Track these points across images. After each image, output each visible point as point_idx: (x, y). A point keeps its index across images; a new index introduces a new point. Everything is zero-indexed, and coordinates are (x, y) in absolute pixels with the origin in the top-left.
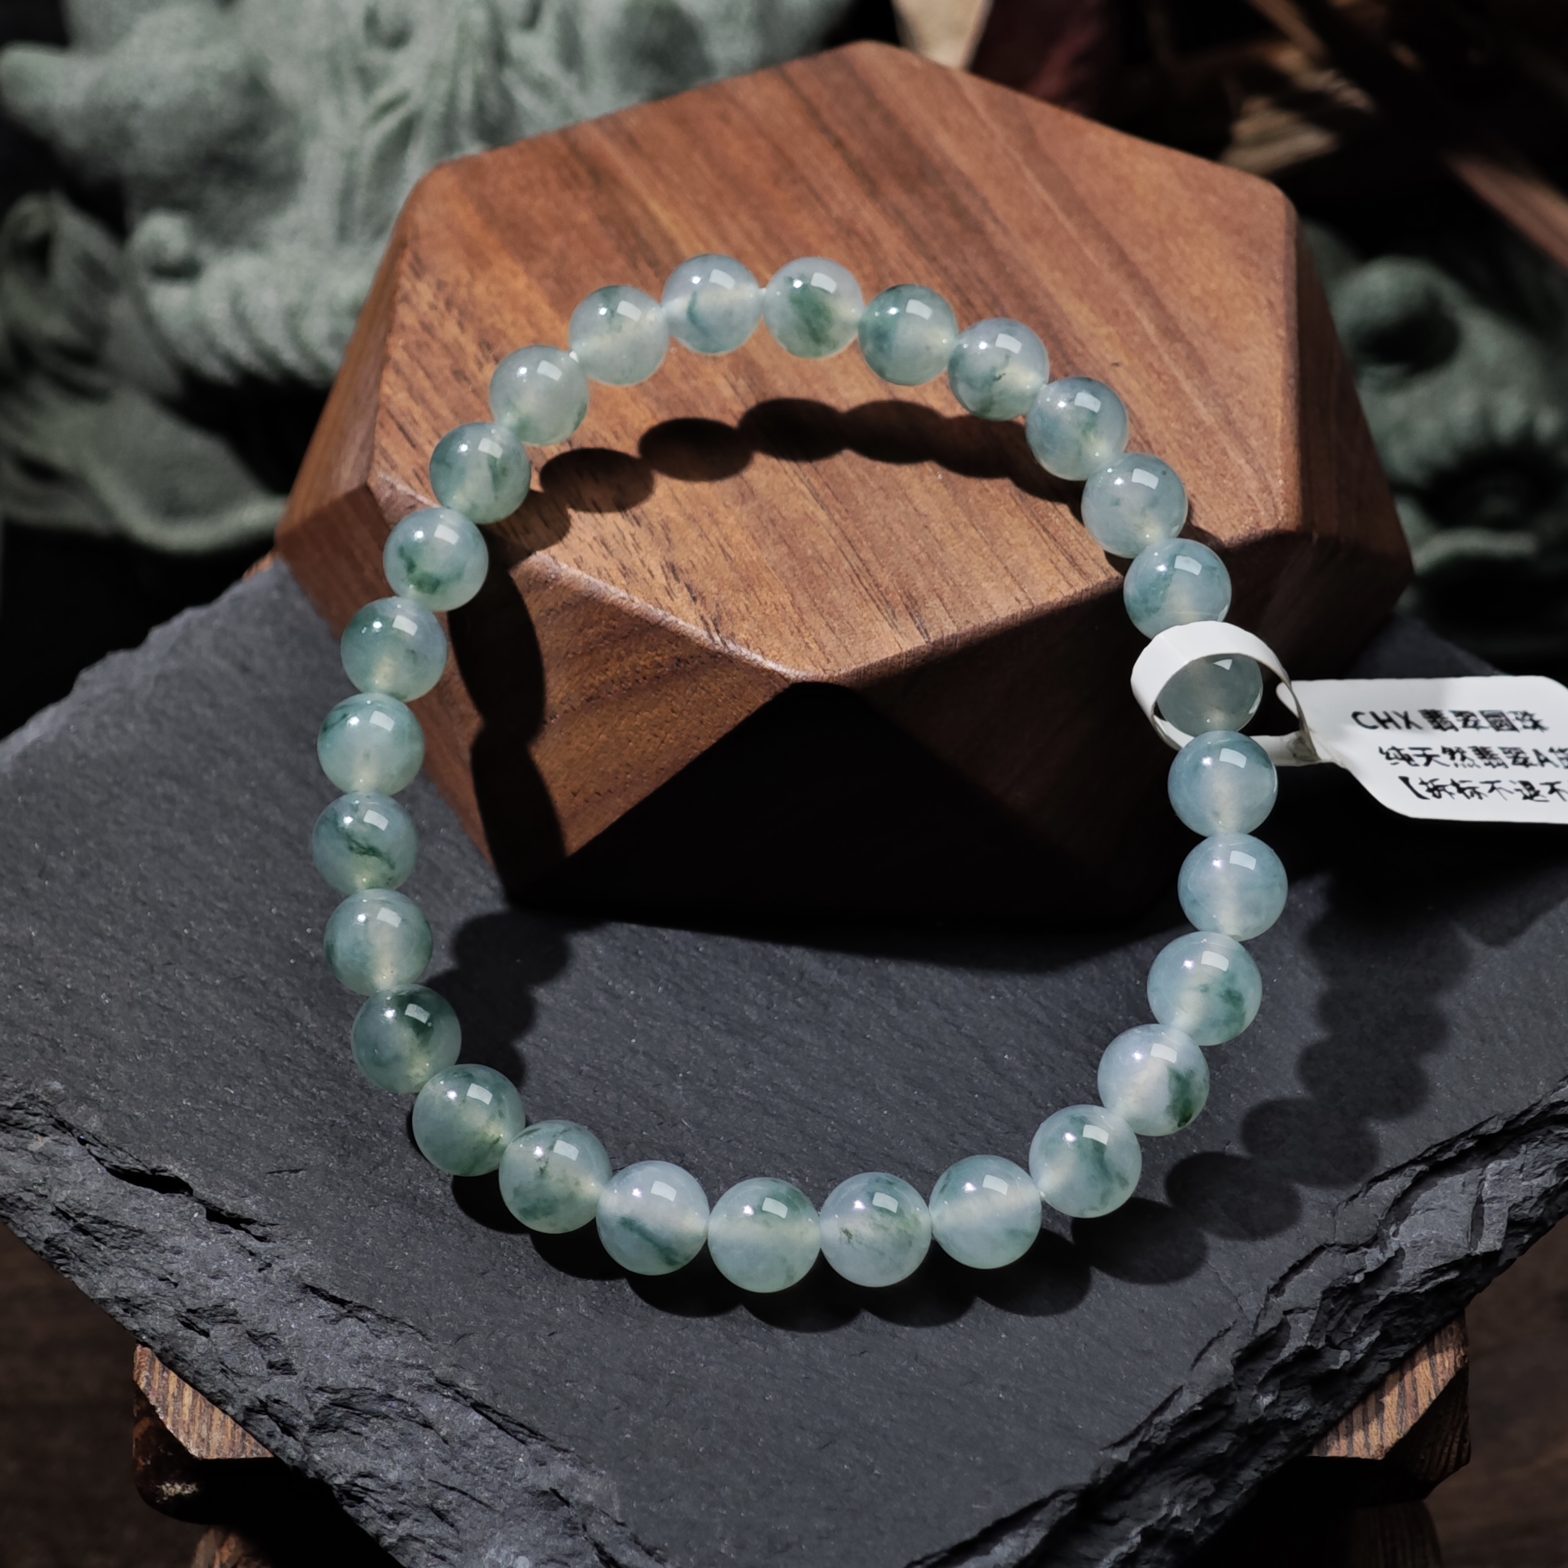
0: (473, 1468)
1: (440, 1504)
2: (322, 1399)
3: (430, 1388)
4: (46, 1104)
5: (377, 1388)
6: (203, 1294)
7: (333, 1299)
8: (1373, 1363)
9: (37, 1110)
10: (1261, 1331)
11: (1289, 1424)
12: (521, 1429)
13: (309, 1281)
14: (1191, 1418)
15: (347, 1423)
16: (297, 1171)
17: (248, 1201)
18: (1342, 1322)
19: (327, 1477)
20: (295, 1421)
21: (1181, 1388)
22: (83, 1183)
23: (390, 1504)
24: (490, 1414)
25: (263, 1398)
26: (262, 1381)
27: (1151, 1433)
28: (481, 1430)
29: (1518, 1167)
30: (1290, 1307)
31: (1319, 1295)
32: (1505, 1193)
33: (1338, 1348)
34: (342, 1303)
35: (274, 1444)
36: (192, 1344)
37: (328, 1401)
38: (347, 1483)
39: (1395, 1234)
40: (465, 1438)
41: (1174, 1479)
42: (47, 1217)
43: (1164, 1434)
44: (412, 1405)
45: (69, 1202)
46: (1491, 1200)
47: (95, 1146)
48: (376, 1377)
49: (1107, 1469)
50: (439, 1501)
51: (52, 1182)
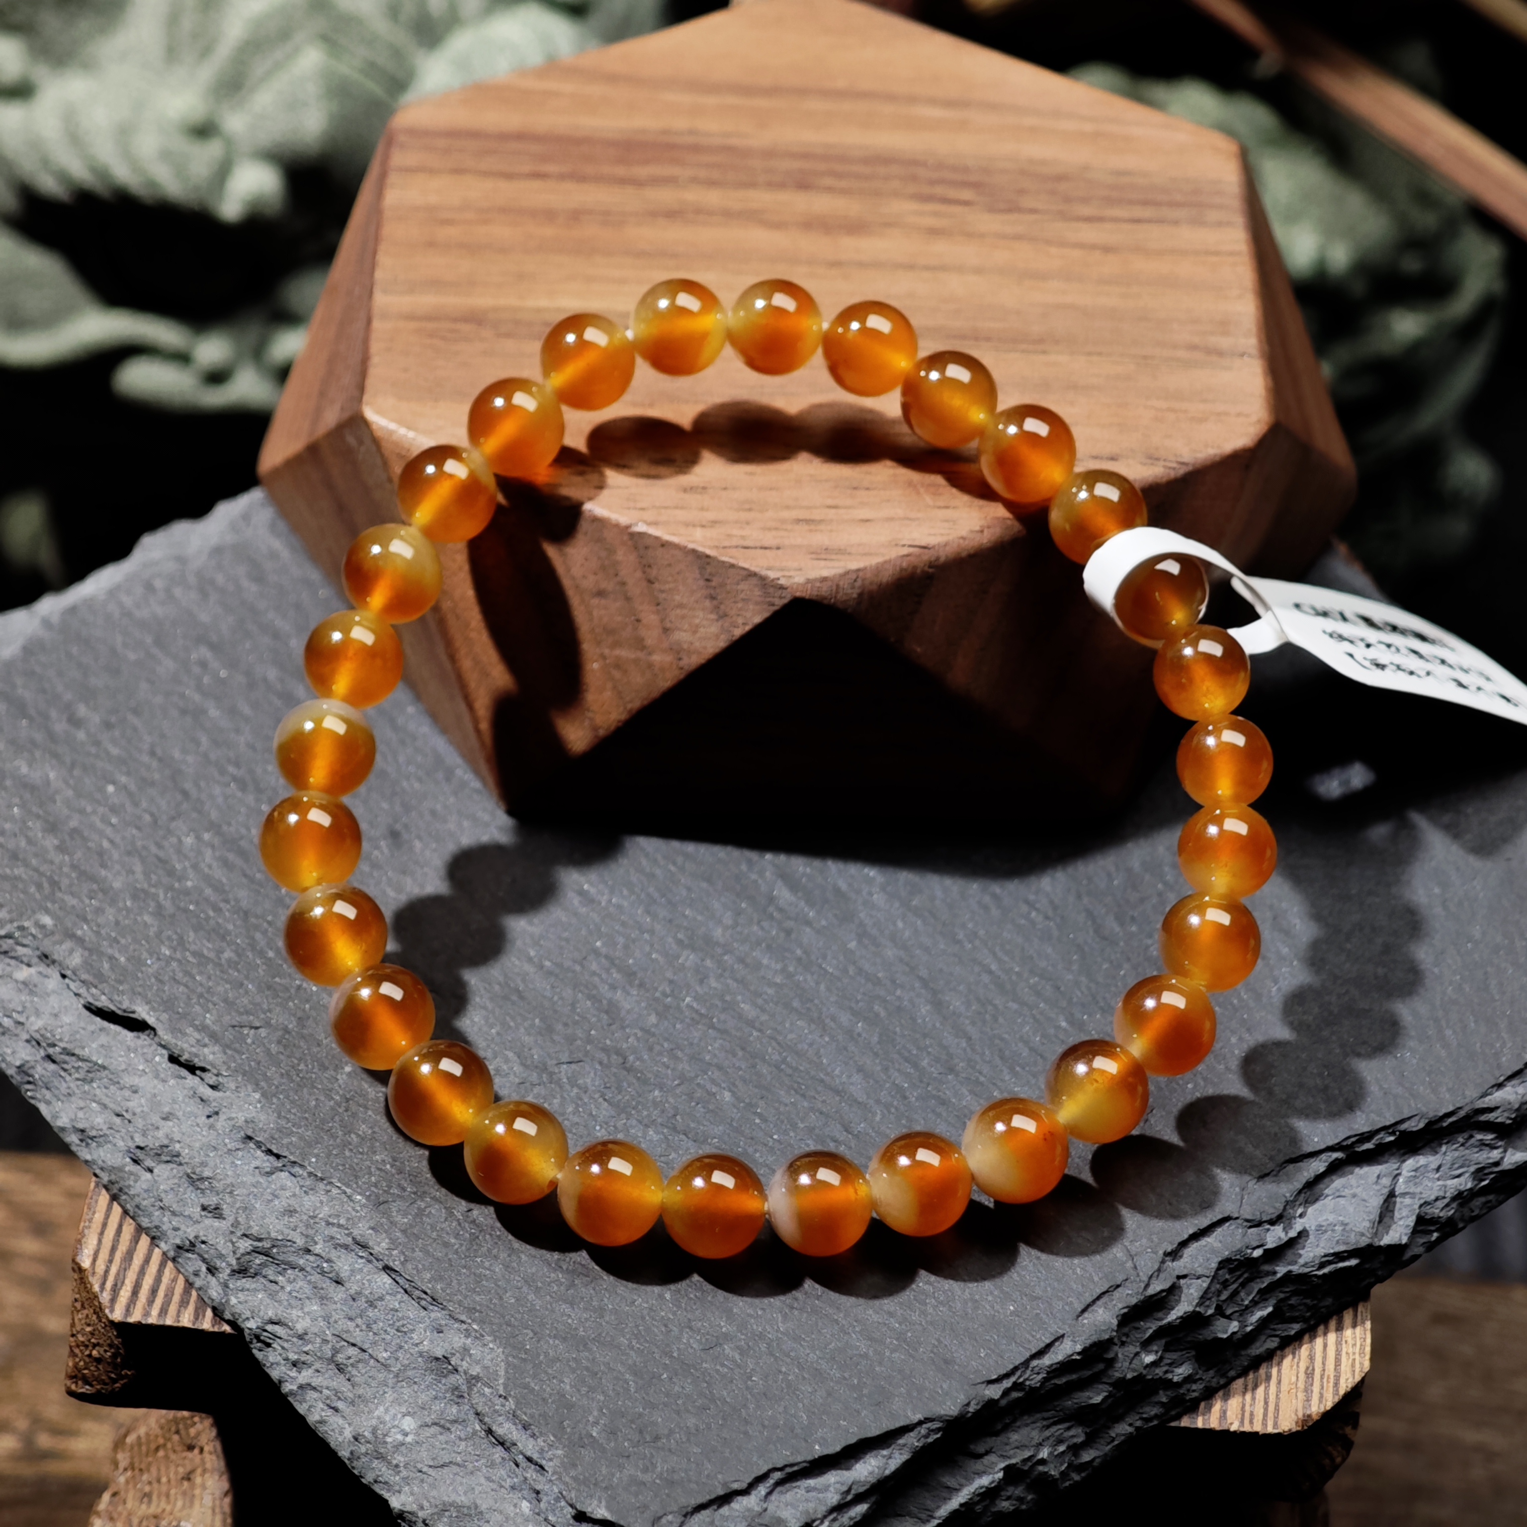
0: (375, 1327)
1: (340, 1358)
2: (245, 1245)
3: (346, 1247)
4: (34, 936)
5: (298, 1241)
6: (151, 1132)
7: (269, 1152)
8: (1263, 1338)
9: (25, 941)
10: (1151, 1291)
11: (1168, 1384)
12: (424, 1296)
13: (251, 1132)
14: (1068, 1365)
15: (266, 1271)
16: (257, 1028)
17: (206, 1050)
18: (1235, 1293)
19: (241, 1320)
20: (218, 1263)
21: (1063, 1336)
22: (56, 1015)
23: (295, 1353)
24: (398, 1279)
25: (191, 1238)
26: (192, 1220)
27: (1026, 1376)
28: (388, 1293)
29: (1434, 1166)
30: (1185, 1272)
31: (1214, 1265)
32: (1418, 1190)
33: (1229, 1318)
34: (278, 1157)
36: (137, 1179)
37: (251, 1248)
38: (258, 1328)
39: (1301, 1216)
40: (371, 1298)
41: (1045, 1423)
42: (22, 1044)
43: (1040, 1377)
44: (329, 1261)
45: (43, 1032)
46: (1404, 1195)
47: (74, 981)
48: (298, 1230)
49: (977, 1404)
50: (340, 1355)
51: (30, 1011)
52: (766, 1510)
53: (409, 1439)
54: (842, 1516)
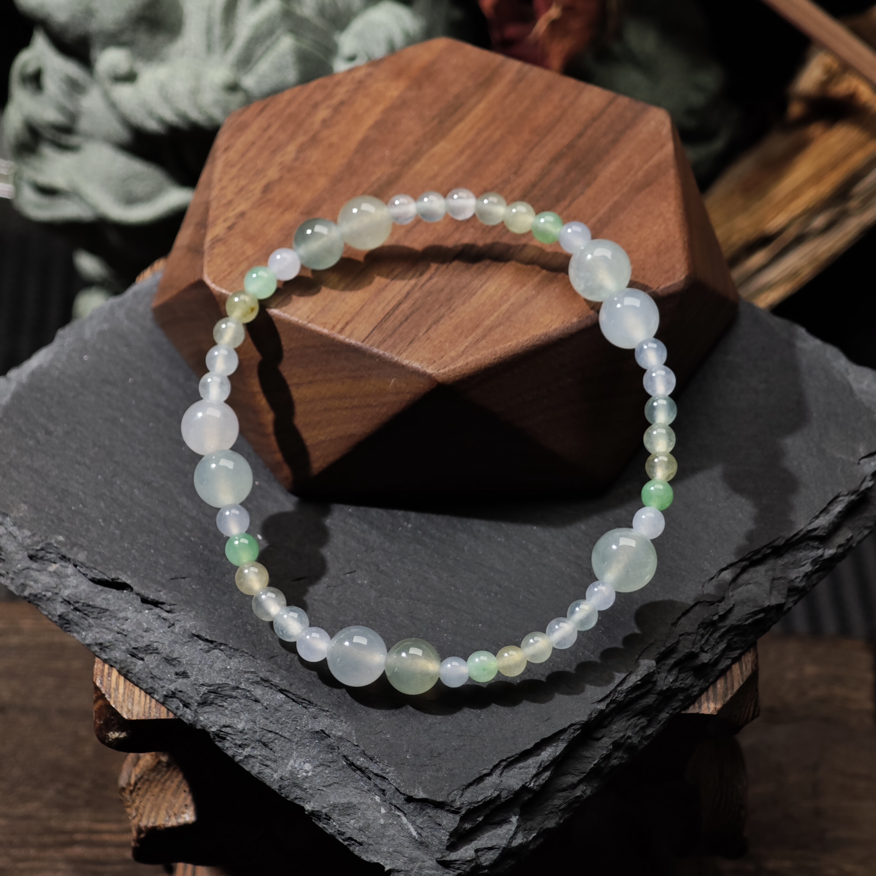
0: (281, 721)
1: (265, 740)
2: (204, 689)
3: (257, 683)
4: (56, 548)
5: (231, 683)
6: (139, 639)
7: (206, 640)
8: (723, 660)
9: (51, 551)
10: (668, 645)
11: (681, 690)
12: (304, 701)
13: (194, 632)
14: (635, 688)
15: (216, 701)
16: (184, 578)
17: (161, 593)
18: (708, 640)
19: (207, 728)
20: (190, 701)
21: (630, 673)
22: (76, 587)
23: (239, 740)
24: (288, 694)
25: (173, 690)
26: (172, 682)
27: (616, 696)
28: (284, 703)
29: (791, 562)
30: (682, 633)
31: (696, 627)
33: (706, 652)
34: (212, 642)
35: (179, 713)
36: (135, 665)
37: (207, 690)
38: (217, 730)
39: (732, 596)
40: (276, 706)
41: (628, 718)
42: (58, 604)
43: (623, 696)
44: (249, 691)
45: (70, 596)
46: (779, 578)
47: (82, 568)
48: (230, 678)
49: (595, 713)
50: (264, 738)
51: (61, 586)
52: (501, 781)
53: (310, 774)
54: (539, 779)
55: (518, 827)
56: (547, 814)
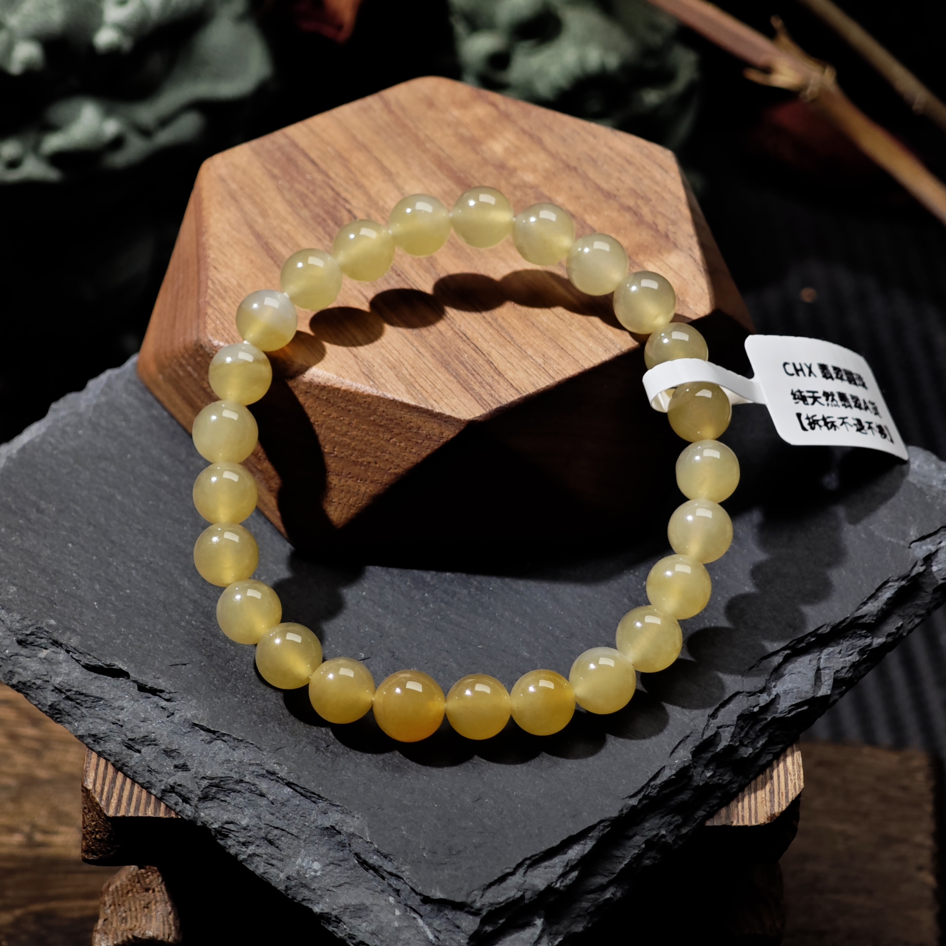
0: (288, 817)
1: (270, 837)
2: (205, 783)
3: (263, 776)
4: (47, 632)
5: (234, 776)
6: (136, 730)
7: (208, 731)
8: (764, 755)
9: (42, 636)
10: (705, 737)
11: (719, 786)
12: (313, 795)
13: (195, 721)
14: (669, 782)
15: (218, 796)
16: (185, 664)
17: (160, 681)
19: (208, 825)
20: (190, 795)
21: (664, 767)
22: (68, 674)
23: (243, 838)
24: (296, 788)
25: (171, 784)
26: (170, 774)
27: (649, 791)
28: (291, 797)
29: (838, 651)
30: (720, 725)
31: (735, 718)
32: (832, 665)
33: (746, 746)
34: (214, 732)
35: (178, 809)
36: (132, 757)
37: (208, 784)
38: (219, 827)
39: (775, 687)
40: (283, 801)
41: (661, 815)
42: (49, 693)
43: (656, 791)
44: (254, 785)
45: (62, 684)
46: (825, 668)
47: (75, 653)
48: (234, 770)
49: (627, 809)
50: (270, 835)
51: (51, 673)
52: (525, 881)
53: (319, 874)
54: (566, 879)
55: (543, 931)
56: (574, 918)
